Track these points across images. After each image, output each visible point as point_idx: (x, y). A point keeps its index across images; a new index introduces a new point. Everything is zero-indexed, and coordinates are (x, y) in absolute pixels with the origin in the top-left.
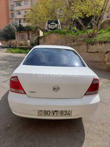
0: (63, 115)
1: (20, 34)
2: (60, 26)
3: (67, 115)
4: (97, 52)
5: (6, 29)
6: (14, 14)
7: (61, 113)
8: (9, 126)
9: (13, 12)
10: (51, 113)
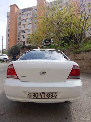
0: (50, 98)
1: (23, 50)
2: (52, 43)
3: (53, 98)
4: (83, 59)
5: (14, 48)
6: (20, 38)
7: (48, 95)
8: (3, 113)
9: (19, 37)
10: (39, 95)
